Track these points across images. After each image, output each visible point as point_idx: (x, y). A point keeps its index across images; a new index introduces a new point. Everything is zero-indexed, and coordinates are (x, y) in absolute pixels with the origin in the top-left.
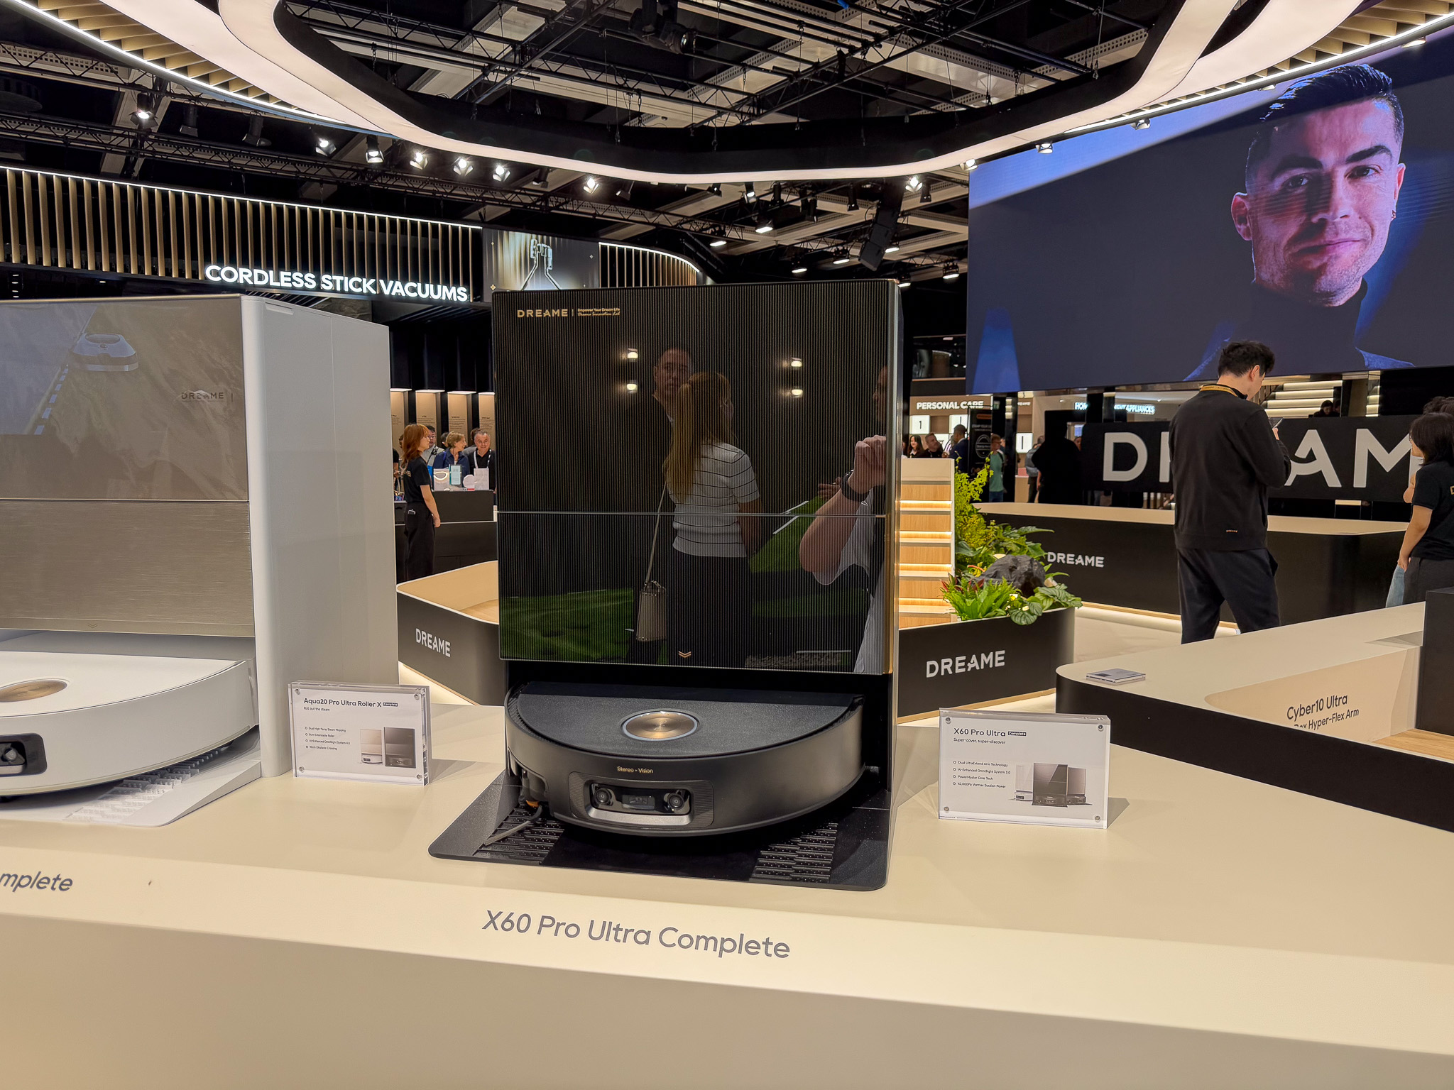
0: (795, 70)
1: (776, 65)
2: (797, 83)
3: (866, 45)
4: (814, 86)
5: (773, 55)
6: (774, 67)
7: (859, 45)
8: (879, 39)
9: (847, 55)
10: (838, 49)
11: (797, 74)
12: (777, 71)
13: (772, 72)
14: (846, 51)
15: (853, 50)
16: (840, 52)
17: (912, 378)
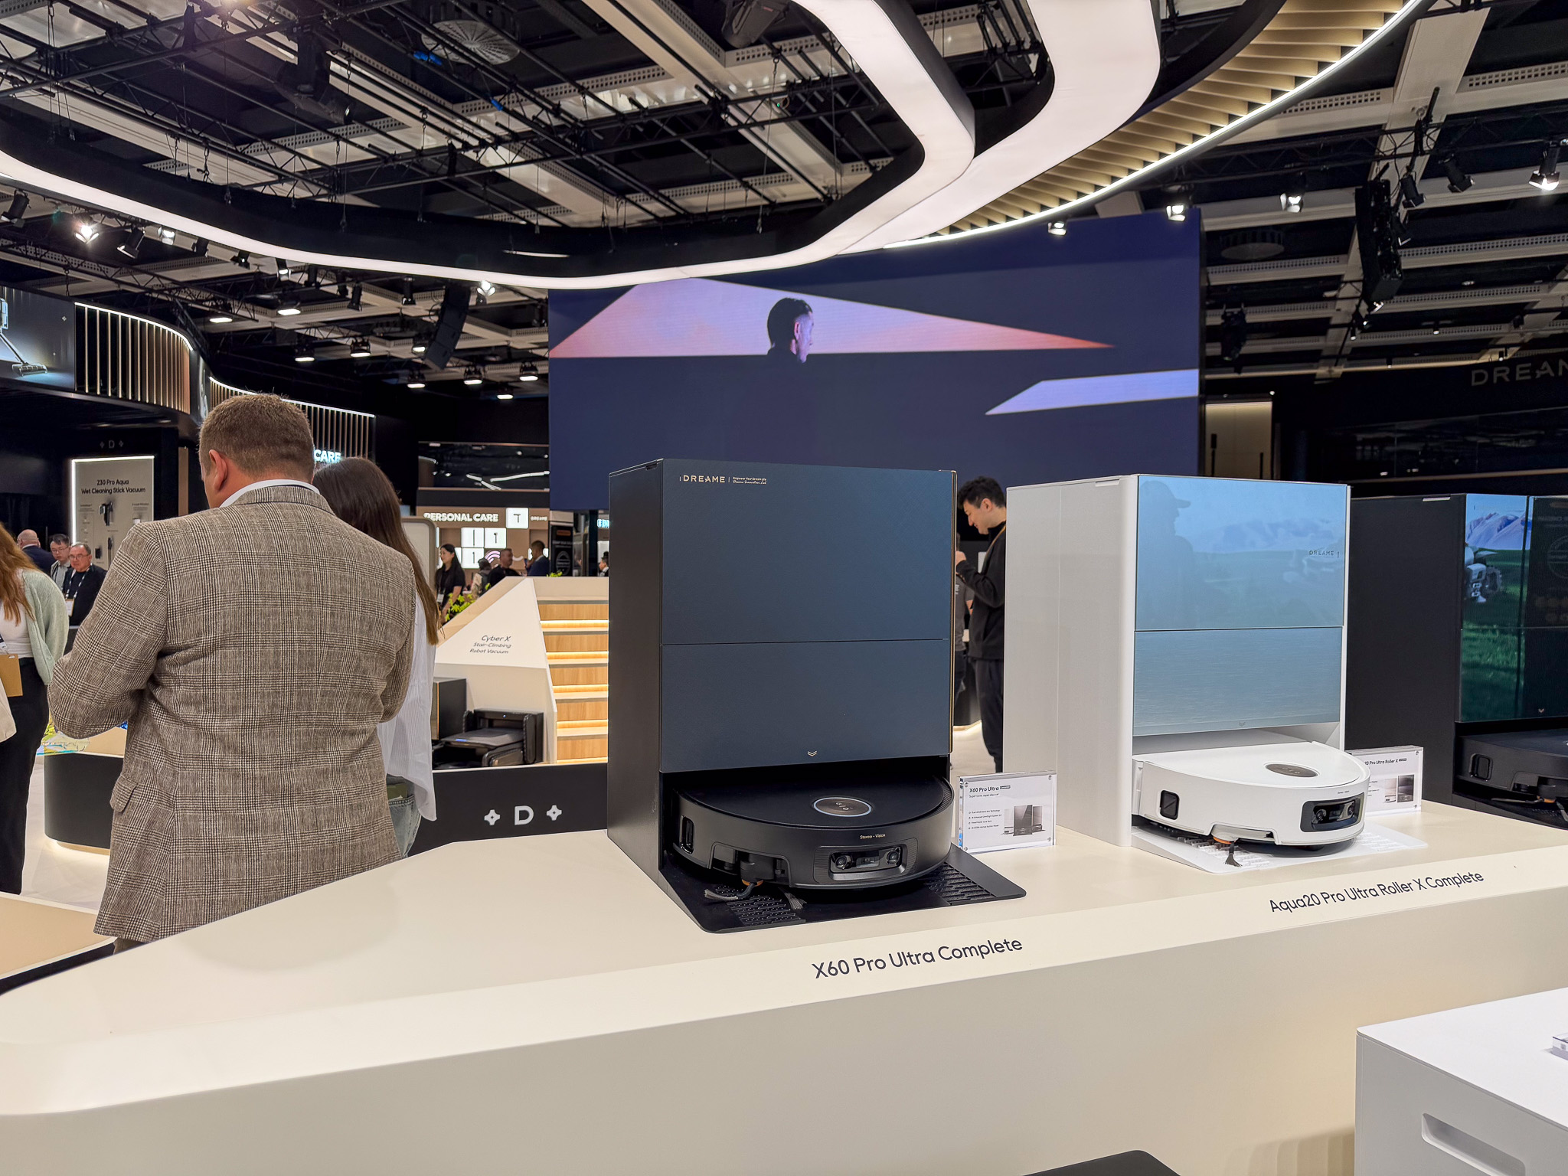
0: (392, 152)
1: (372, 144)
2: (392, 167)
3: (483, 144)
4: (413, 176)
5: (371, 131)
6: (370, 145)
7: (474, 142)
8: (498, 141)
9: (460, 150)
10: (450, 142)
11: (394, 157)
12: (371, 149)
13: (367, 150)
14: (458, 145)
15: (467, 146)
16: (451, 145)
17: (418, 487)
